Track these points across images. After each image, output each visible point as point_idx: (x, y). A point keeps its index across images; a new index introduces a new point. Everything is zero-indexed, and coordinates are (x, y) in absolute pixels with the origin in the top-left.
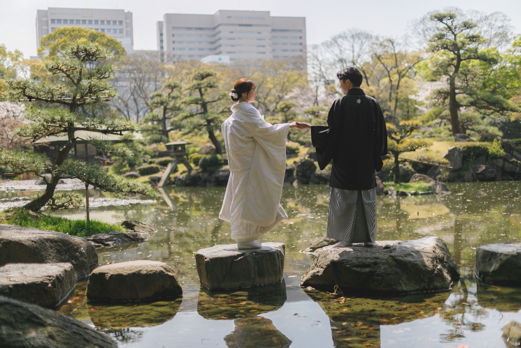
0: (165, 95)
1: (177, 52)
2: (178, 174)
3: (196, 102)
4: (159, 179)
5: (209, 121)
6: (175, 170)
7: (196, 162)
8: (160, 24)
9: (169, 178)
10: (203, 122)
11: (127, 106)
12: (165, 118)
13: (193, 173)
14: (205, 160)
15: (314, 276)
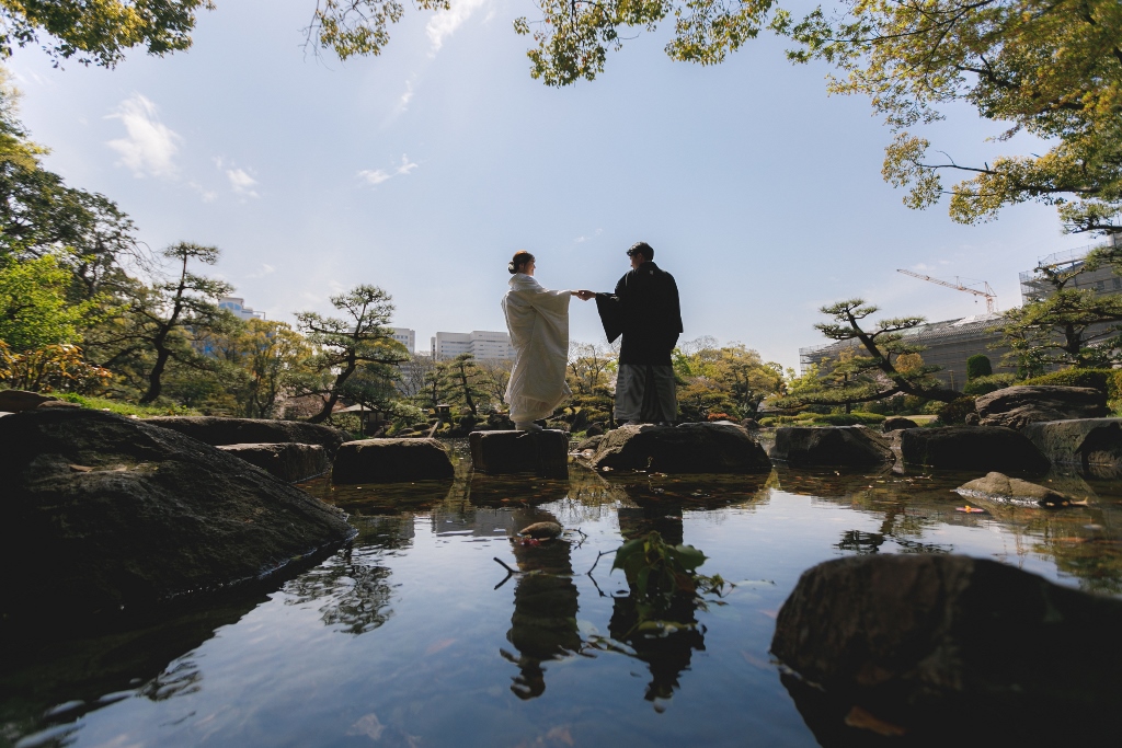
0: (435, 375)
1: (444, 353)
2: (443, 429)
3: (457, 376)
4: (429, 433)
5: (468, 390)
6: (441, 426)
7: (457, 420)
8: (433, 339)
9: (436, 431)
10: (463, 390)
11: (408, 389)
12: (435, 391)
13: (455, 428)
14: (464, 418)
15: (610, 455)
